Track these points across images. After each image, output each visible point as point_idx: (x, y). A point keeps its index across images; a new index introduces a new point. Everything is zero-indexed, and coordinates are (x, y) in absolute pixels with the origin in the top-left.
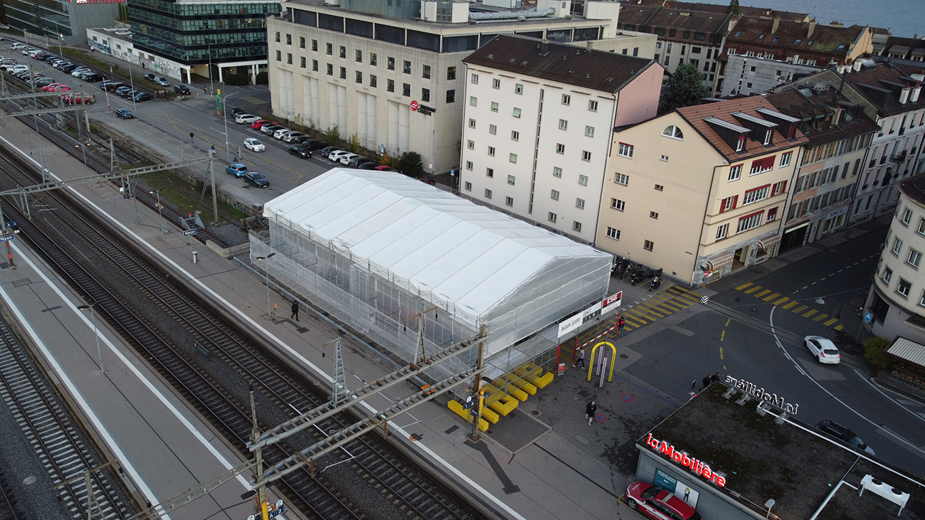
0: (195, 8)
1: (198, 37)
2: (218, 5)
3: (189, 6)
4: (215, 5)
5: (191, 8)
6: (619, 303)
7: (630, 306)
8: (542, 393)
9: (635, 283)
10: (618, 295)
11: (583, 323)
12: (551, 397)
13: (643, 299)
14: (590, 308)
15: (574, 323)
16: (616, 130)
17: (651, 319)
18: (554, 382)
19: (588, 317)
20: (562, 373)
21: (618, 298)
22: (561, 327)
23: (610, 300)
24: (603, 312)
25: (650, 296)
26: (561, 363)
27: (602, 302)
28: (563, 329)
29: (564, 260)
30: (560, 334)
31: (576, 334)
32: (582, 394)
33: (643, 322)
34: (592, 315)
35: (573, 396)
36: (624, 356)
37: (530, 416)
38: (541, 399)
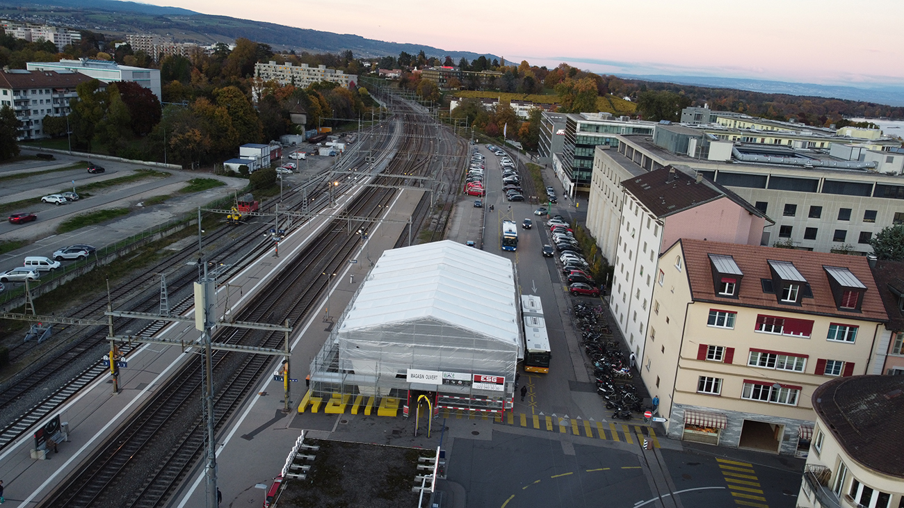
0: (589, 139)
1: (586, 162)
2: (609, 138)
3: (584, 136)
4: (606, 138)
5: (585, 138)
6: (501, 388)
7: (566, 416)
8: (373, 417)
9: (609, 407)
10: (498, 379)
11: (443, 383)
12: (373, 422)
13: (591, 419)
14: (453, 373)
15: (428, 378)
16: (660, 255)
17: (563, 430)
18: (394, 417)
19: (450, 380)
20: (406, 415)
21: (499, 382)
22: (409, 372)
23: (485, 379)
24: (475, 385)
25: (604, 420)
26: (406, 405)
27: (472, 375)
28: (412, 376)
29: (440, 322)
30: (409, 379)
31: (435, 390)
32: (395, 432)
33: (550, 428)
34: (457, 381)
35: (386, 430)
36: (476, 433)
37: (338, 421)
38: (365, 419)
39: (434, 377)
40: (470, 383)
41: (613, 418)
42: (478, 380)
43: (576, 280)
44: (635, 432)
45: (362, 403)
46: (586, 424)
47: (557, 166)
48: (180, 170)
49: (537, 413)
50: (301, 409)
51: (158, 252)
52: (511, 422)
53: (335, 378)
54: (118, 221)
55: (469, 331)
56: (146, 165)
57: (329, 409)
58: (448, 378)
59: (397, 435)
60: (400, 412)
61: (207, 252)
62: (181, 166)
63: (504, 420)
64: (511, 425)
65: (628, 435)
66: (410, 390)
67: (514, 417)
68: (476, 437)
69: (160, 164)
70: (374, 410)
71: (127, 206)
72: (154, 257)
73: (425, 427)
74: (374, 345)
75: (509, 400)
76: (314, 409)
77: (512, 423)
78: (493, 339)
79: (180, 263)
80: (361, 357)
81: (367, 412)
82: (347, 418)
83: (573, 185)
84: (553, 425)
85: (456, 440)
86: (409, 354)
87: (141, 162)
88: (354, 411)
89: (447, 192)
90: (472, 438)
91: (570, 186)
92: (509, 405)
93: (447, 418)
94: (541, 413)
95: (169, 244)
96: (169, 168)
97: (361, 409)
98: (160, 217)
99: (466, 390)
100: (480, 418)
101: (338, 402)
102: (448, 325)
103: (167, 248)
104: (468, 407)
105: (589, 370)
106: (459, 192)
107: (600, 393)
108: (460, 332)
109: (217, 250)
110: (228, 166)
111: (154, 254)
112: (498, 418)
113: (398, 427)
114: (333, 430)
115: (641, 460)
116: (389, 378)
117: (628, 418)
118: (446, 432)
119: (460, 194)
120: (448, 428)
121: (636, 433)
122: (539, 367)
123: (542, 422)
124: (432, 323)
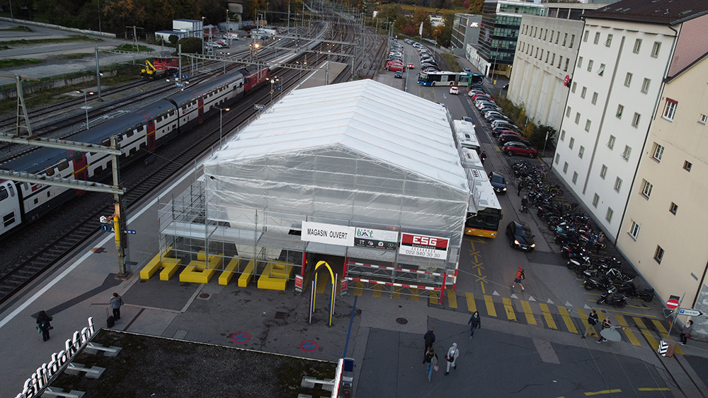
0: (508, 19)
5: (504, 19)
6: (443, 255)
7: (531, 299)
8: (249, 291)
9: (589, 287)
10: (439, 241)
11: (355, 244)
12: (248, 297)
13: (568, 304)
14: (370, 230)
15: (333, 235)
16: (667, 80)
17: (531, 320)
18: (281, 292)
19: (367, 241)
20: (299, 289)
21: (441, 246)
22: (305, 227)
23: (419, 240)
24: (404, 250)
25: (586, 307)
26: (300, 275)
27: (399, 235)
28: (309, 232)
29: (355, 154)
30: (305, 237)
31: (343, 254)
32: (280, 315)
33: (511, 316)
34: (376, 242)
35: (267, 311)
36: (402, 321)
37: (195, 294)
38: (237, 293)
39: (342, 235)
40: (395, 247)
41: (598, 303)
42: (408, 241)
43: (508, 139)
44: (636, 326)
45: (236, 269)
46: (562, 311)
47: (471, 54)
48: (114, 38)
49: (489, 293)
50: (145, 273)
51: (54, 97)
52: (454, 305)
53: (197, 232)
54: (24, 68)
55: (397, 169)
56: (82, 33)
57: (187, 276)
58: (364, 237)
59: (281, 321)
60: (290, 284)
61: (108, 99)
62: (114, 35)
63: (443, 300)
64: (454, 310)
65: (629, 332)
66: (307, 253)
67: (457, 297)
68: (404, 328)
69: (96, 32)
70: (253, 280)
71: (43, 58)
72: (46, 100)
73: (326, 309)
74: (256, 186)
75: (451, 273)
76: (164, 275)
77: (456, 307)
78: (432, 182)
79: (74, 107)
80: (238, 203)
81: (243, 282)
82: (211, 291)
83: (489, 65)
84: (516, 312)
85: (373, 331)
86: (306, 200)
87: (78, 30)
88: (223, 280)
89: (368, 68)
90: (398, 330)
91: (487, 67)
92: (451, 279)
93: (360, 295)
94: (495, 293)
95: (72, 91)
96: (104, 36)
97: (234, 278)
98: (72, 67)
99: (389, 256)
100: (408, 298)
101: (201, 265)
102: (367, 158)
103: (66, 94)
104: (390, 280)
105: (546, 236)
106: (379, 68)
107: (572, 266)
108: (384, 169)
109: (121, 98)
110: (159, 36)
111: (50, 98)
112: (434, 299)
113: (285, 307)
114: (184, 309)
115: (665, 376)
116: (278, 235)
117: (620, 304)
118: (357, 317)
119: (381, 70)
120: (360, 312)
121: (639, 330)
122: (484, 229)
123: (499, 307)
124: (342, 155)
